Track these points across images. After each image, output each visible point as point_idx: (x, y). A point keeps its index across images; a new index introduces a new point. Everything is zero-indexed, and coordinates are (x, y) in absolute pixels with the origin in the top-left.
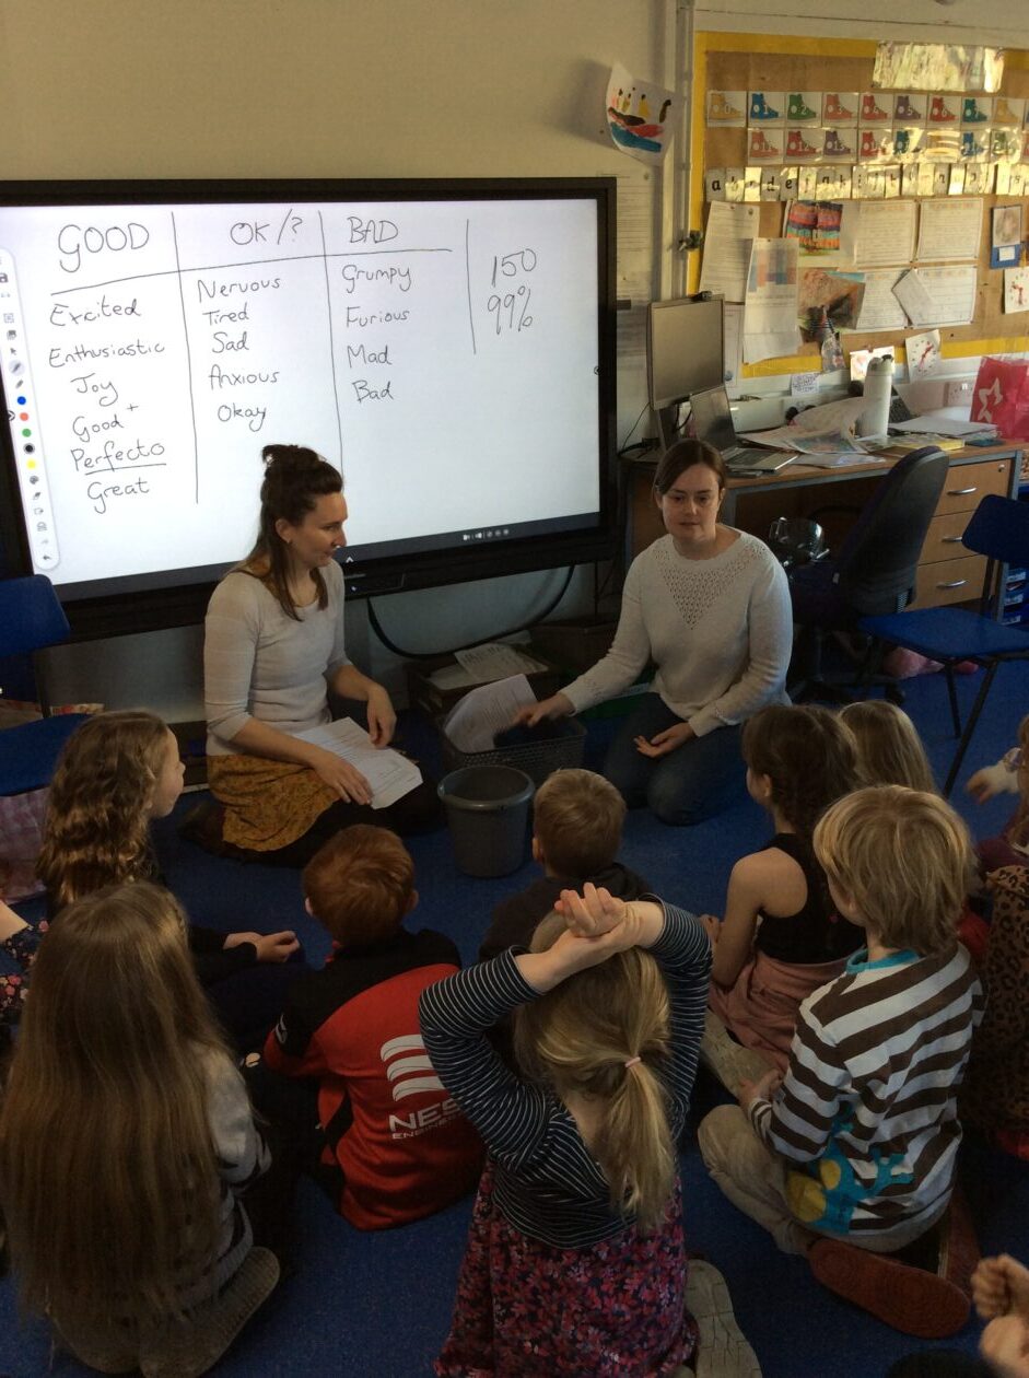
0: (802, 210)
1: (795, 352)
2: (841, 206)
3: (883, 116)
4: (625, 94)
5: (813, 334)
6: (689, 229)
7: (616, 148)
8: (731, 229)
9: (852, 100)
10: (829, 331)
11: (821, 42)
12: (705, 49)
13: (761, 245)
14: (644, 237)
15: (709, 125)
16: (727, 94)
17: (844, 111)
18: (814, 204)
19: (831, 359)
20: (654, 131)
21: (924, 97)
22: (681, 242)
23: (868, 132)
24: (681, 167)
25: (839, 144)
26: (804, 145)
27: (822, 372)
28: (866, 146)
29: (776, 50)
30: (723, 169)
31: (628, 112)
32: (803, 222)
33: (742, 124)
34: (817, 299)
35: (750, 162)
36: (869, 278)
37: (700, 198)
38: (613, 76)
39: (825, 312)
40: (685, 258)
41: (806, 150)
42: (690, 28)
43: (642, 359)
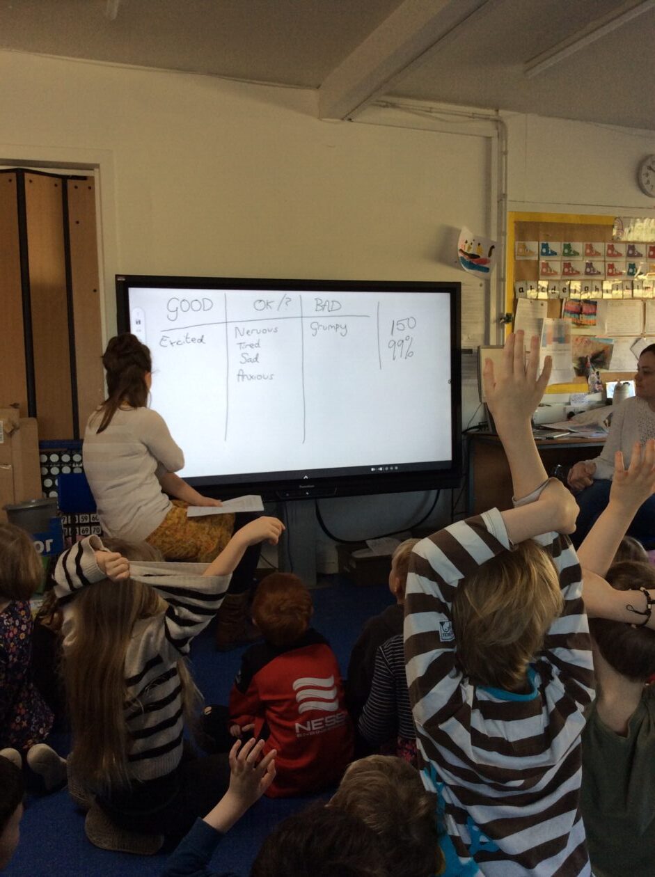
0: (572, 304)
1: (571, 380)
2: (596, 302)
3: (619, 255)
4: (469, 242)
5: (582, 371)
6: (506, 312)
7: (464, 270)
8: (531, 313)
9: (600, 247)
10: (592, 370)
11: (582, 217)
12: (514, 220)
13: (549, 322)
14: (480, 316)
15: (518, 258)
16: (527, 243)
17: (596, 252)
18: (580, 301)
19: (594, 386)
20: (485, 261)
21: (645, 245)
22: (501, 319)
23: (611, 263)
24: (501, 280)
25: (594, 270)
26: (573, 270)
27: (589, 393)
28: (610, 271)
29: (555, 220)
30: (525, 282)
31: (470, 252)
32: (574, 310)
33: (536, 258)
34: (585, 352)
35: (541, 277)
36: (615, 342)
37: (512, 296)
38: (462, 233)
39: (589, 361)
40: (503, 328)
41: (574, 272)
42: (506, 209)
43: (476, 381)
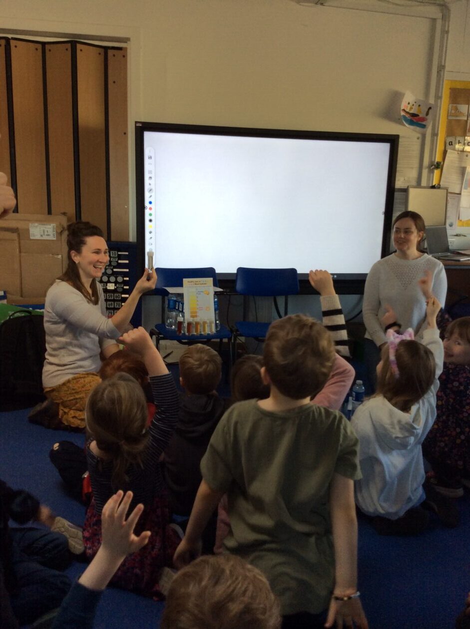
4: (411, 104)
6: (436, 161)
7: (405, 125)
8: (457, 162)
12: (449, 87)
14: (415, 162)
15: (450, 118)
16: (459, 106)
20: (423, 119)
22: (432, 166)
24: (435, 135)
30: (454, 137)
31: (412, 112)
33: (466, 119)
35: (468, 135)
37: (443, 148)
38: (405, 96)
40: (433, 173)
42: (443, 78)
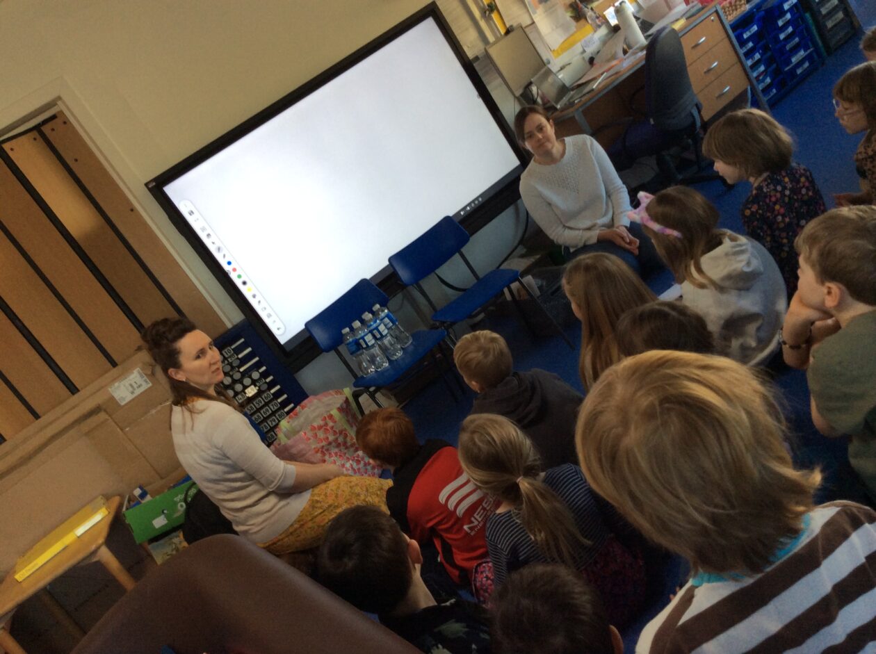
1: (575, 30)
5: (579, 16)
6: (486, 4)
10: (586, 9)
14: (466, 21)
19: (596, 22)
22: (485, 12)
27: (595, 31)
39: (579, 2)
40: (492, 19)
43: (499, 80)
